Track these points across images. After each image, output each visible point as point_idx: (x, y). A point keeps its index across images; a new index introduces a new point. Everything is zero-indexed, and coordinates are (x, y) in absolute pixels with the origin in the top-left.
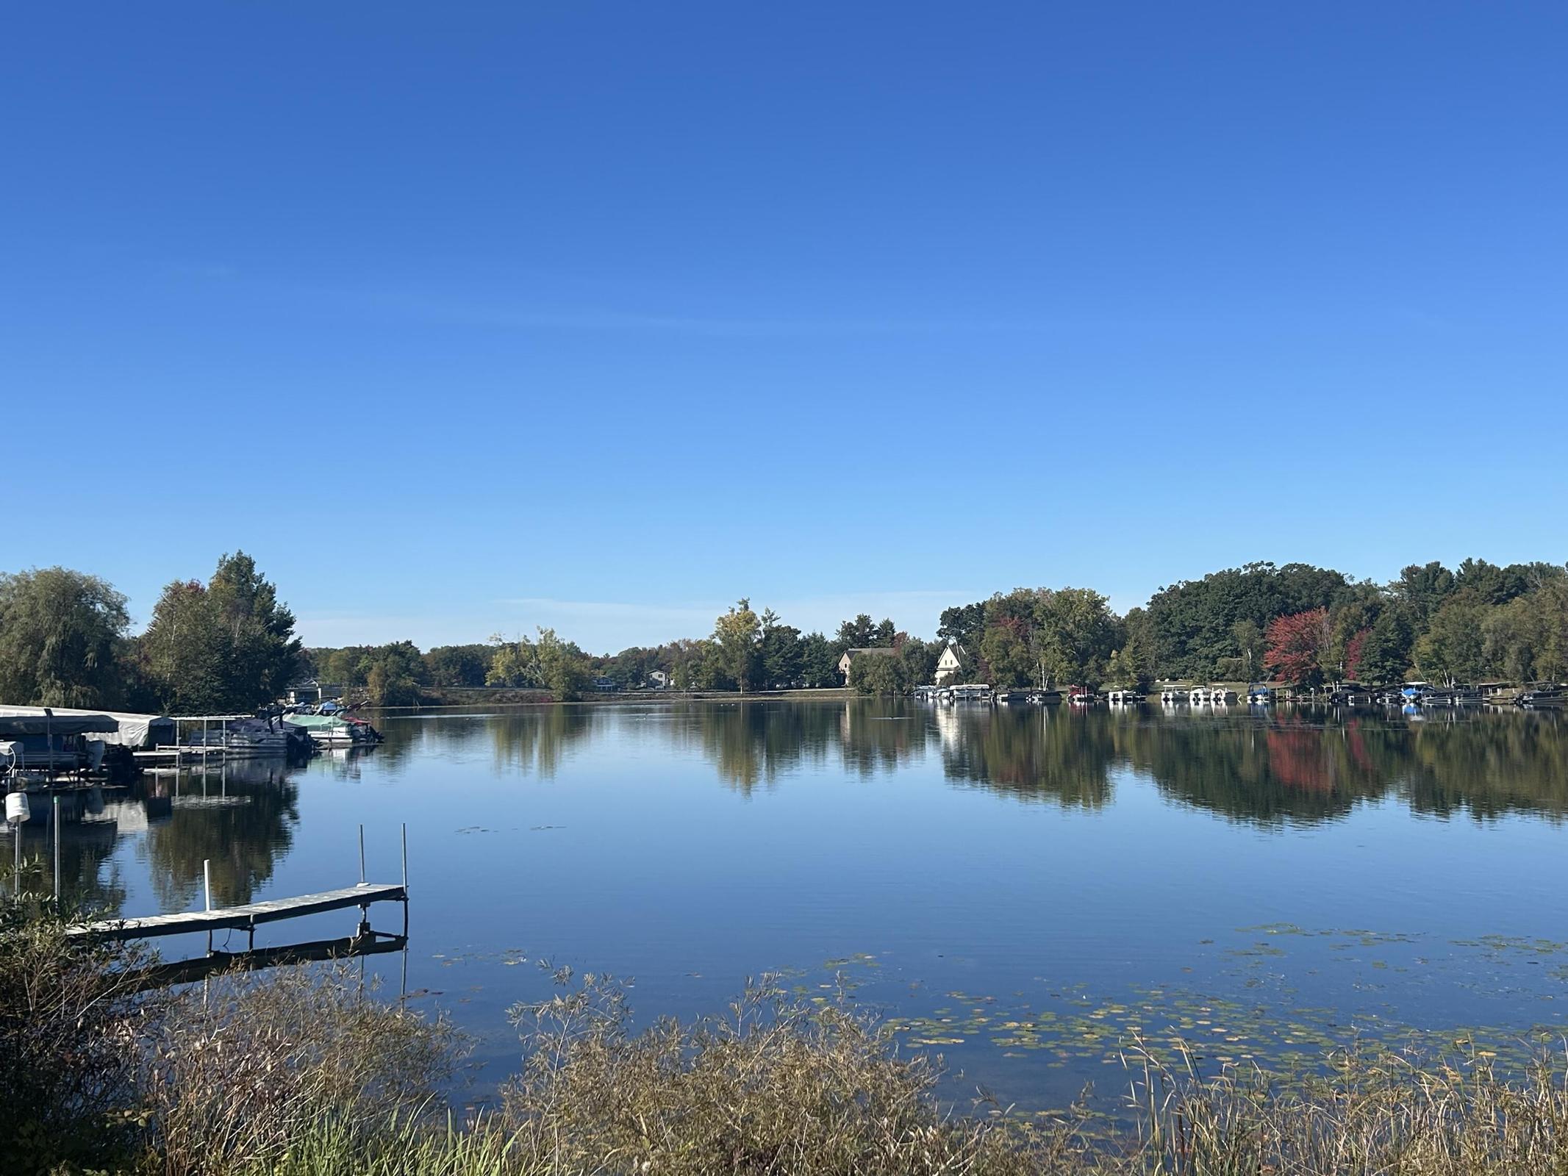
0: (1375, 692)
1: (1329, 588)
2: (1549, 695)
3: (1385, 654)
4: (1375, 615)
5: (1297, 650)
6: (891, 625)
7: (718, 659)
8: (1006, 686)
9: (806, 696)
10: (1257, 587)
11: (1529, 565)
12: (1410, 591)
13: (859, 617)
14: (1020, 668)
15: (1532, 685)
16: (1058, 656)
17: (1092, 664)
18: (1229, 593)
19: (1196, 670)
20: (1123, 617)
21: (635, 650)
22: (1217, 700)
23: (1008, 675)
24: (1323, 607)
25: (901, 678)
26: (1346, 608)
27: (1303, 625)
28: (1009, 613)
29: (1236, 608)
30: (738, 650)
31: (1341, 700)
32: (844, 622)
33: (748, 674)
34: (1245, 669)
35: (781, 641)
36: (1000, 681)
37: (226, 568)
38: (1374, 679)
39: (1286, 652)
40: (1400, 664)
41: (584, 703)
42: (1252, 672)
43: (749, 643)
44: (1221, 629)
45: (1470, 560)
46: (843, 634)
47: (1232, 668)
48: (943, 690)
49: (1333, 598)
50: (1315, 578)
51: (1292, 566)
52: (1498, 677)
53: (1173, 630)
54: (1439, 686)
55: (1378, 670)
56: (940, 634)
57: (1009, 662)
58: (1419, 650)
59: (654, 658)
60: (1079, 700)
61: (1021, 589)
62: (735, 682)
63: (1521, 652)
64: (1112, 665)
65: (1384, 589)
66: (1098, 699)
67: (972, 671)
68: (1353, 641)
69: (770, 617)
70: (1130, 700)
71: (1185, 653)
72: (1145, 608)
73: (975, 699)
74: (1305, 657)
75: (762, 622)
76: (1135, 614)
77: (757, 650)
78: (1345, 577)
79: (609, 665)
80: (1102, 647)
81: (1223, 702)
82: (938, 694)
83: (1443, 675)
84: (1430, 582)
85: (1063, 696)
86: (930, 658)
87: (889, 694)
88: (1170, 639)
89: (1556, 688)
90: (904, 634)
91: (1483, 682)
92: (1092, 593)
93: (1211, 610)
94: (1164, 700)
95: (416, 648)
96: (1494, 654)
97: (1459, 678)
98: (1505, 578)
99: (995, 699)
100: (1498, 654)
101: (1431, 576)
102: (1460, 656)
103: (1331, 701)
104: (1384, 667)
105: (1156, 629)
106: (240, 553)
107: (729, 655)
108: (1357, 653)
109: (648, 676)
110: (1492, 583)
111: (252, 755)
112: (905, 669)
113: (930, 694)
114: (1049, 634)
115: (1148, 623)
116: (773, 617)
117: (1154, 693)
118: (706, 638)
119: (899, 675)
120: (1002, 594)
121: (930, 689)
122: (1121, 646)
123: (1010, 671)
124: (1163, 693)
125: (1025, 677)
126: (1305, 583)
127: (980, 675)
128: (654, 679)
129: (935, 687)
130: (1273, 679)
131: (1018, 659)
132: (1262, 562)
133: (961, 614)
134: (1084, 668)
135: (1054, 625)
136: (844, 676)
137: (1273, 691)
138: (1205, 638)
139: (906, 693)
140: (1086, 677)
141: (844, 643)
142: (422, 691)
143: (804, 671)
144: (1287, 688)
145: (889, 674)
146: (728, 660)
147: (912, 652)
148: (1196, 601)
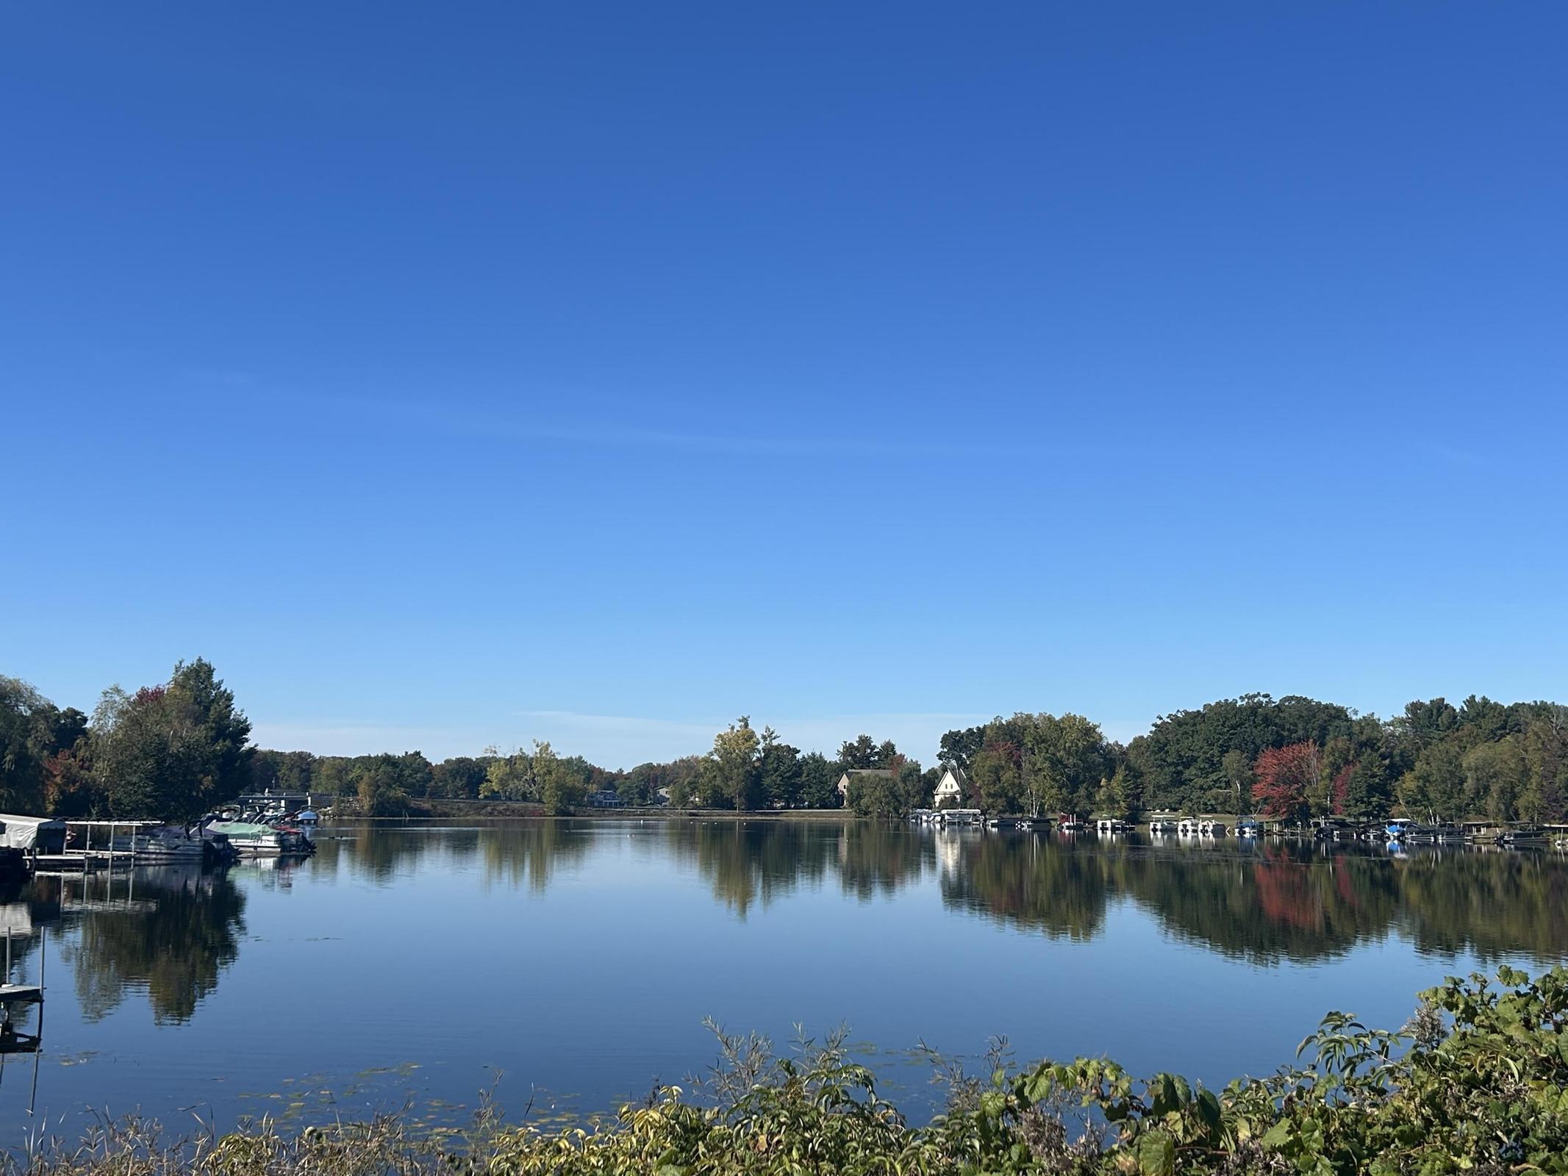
0: (1361, 828)
1: (1327, 721)
2: (1530, 835)
3: (1372, 789)
5: (1285, 783)
6: (893, 746)
7: (715, 777)
8: (995, 812)
9: (804, 816)
10: (1252, 718)
11: (1532, 704)
12: (1414, 727)
13: (860, 737)
14: (1011, 794)
15: (1514, 824)
16: (1048, 782)
17: (1082, 792)
18: (1224, 723)
22: (1204, 831)
23: (1000, 801)
24: (1313, 739)
25: (898, 800)
27: (1291, 758)
28: (1005, 738)
29: (1231, 739)
30: (736, 768)
31: (1326, 836)
32: (845, 742)
33: (745, 793)
34: (1234, 801)
35: (778, 758)
36: (991, 806)
37: (183, 674)
38: (1360, 814)
39: (1274, 785)
40: (1386, 801)
41: (577, 818)
42: (1241, 804)
43: (747, 761)
44: (1215, 760)
45: (1473, 697)
46: (844, 754)
47: (1221, 799)
48: (936, 814)
49: (1330, 731)
50: (1312, 711)
51: (1292, 698)
52: (1482, 816)
53: (1169, 760)
54: (1425, 824)
55: (1363, 805)
56: (940, 756)
57: (1000, 787)
58: (1404, 786)
59: (666, 774)
60: (1068, 828)
61: (1021, 713)
62: (731, 801)
63: (1502, 791)
64: (1101, 793)
65: (1387, 725)
66: (1087, 828)
67: (969, 797)
68: (1339, 775)
69: (769, 736)
70: (1118, 829)
71: (1183, 783)
72: (1146, 736)
73: (966, 824)
74: (1292, 791)
75: (762, 741)
76: (1139, 742)
77: (756, 769)
78: (1349, 711)
79: (621, 781)
80: (1093, 776)
81: (1210, 833)
82: (931, 818)
83: (1428, 813)
84: (1434, 718)
85: (1053, 823)
86: (932, 781)
87: (885, 816)
88: (1167, 769)
89: (1538, 829)
90: (903, 756)
91: (1468, 820)
92: (1083, 720)
93: (1206, 740)
94: (1153, 830)
95: (426, 759)
96: (1477, 792)
97: (1443, 816)
98: (1508, 716)
99: (985, 826)
100: (1481, 793)
101: (1435, 712)
102: (1444, 793)
103: (1317, 836)
104: (1370, 803)
105: (1152, 758)
107: (726, 773)
108: (1343, 788)
109: (656, 793)
110: (1495, 720)
111: (168, 862)
112: (903, 792)
113: (924, 818)
114: (1039, 760)
115: (1147, 752)
116: (773, 736)
117: (1144, 823)
118: (703, 755)
119: (895, 797)
120: (1002, 718)
121: (925, 813)
122: (1111, 773)
123: (1001, 797)
124: (1152, 824)
125: (1016, 803)
126: (1302, 716)
127: (974, 799)
128: (661, 796)
129: (930, 811)
130: (1261, 812)
131: (1010, 785)
132: (1259, 693)
133: (962, 737)
134: (1074, 795)
135: (1045, 751)
136: (842, 797)
137: (1261, 825)
138: (1200, 769)
139: (902, 816)
140: (1076, 804)
141: (844, 764)
142: (413, 802)
143: (802, 792)
144: (1276, 822)
145: (886, 796)
146: (726, 778)
147: (908, 776)
148: (1193, 731)
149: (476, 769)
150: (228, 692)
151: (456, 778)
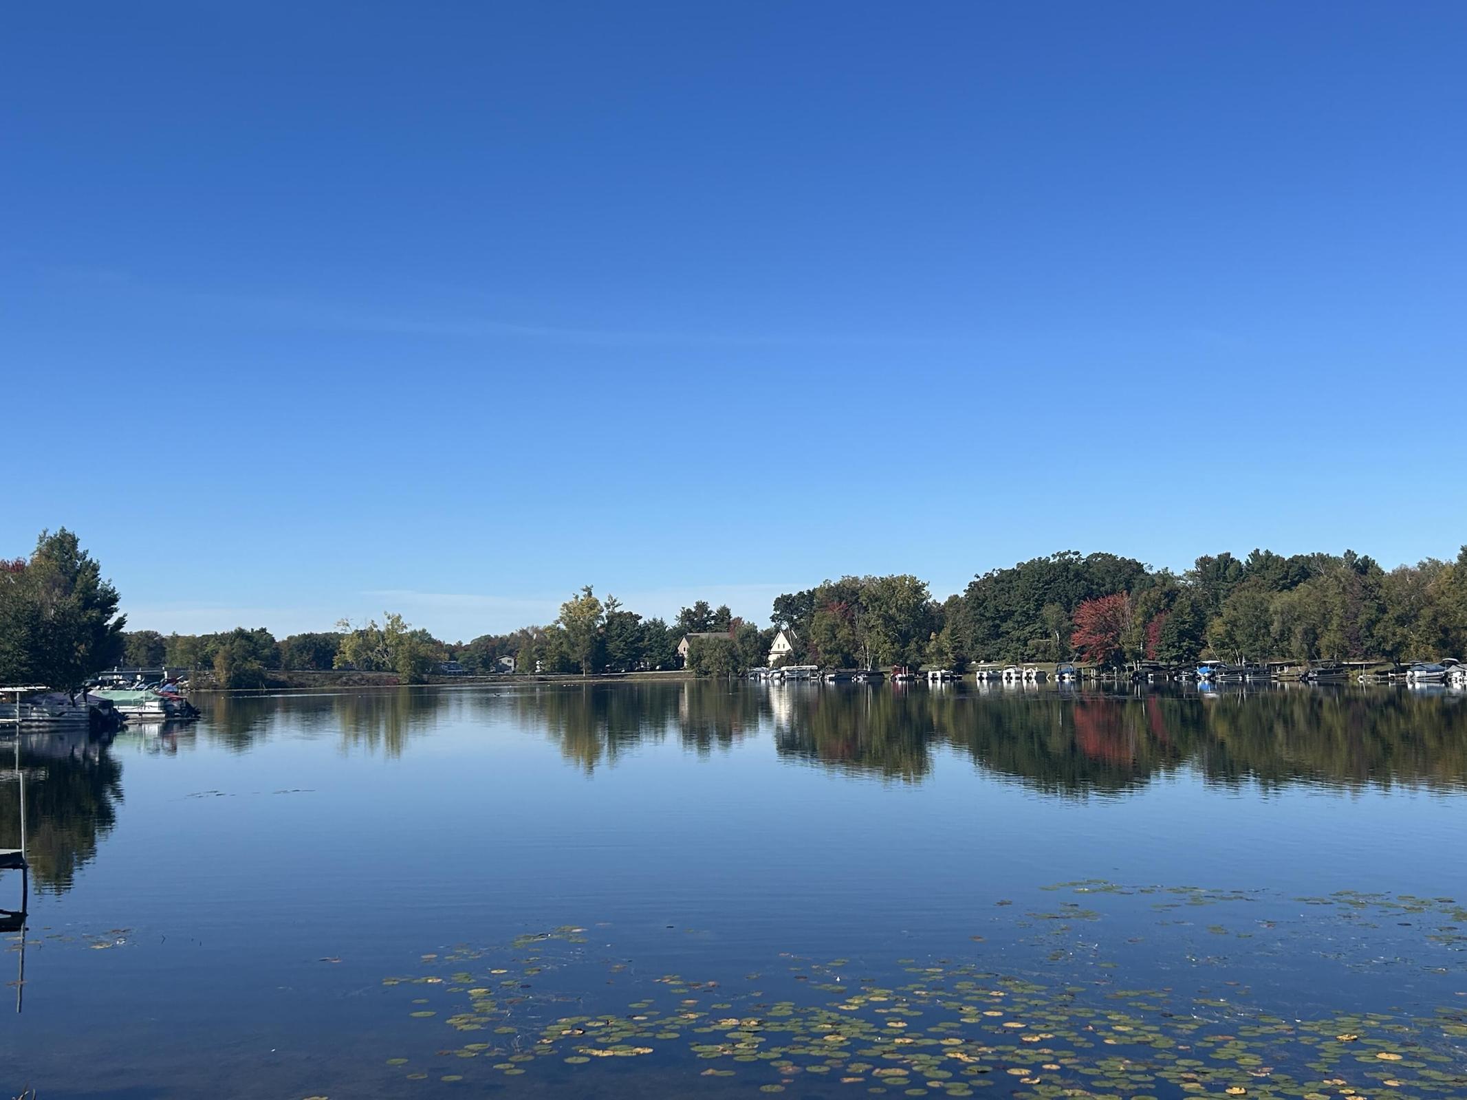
0: (1173, 670)
1: (1130, 575)
2: (1331, 672)
3: (1182, 635)
4: (1173, 600)
5: (1101, 632)
6: (728, 611)
7: (561, 643)
8: (833, 667)
9: (646, 678)
10: (1065, 574)
11: (1311, 556)
12: (1204, 580)
13: (698, 603)
14: (846, 650)
15: (1317, 662)
16: (882, 638)
17: (913, 646)
18: (1039, 579)
19: (1008, 651)
20: (942, 604)
21: (488, 638)
22: (1028, 678)
23: (835, 656)
24: (1125, 591)
25: (736, 660)
26: (1146, 592)
27: (1107, 608)
28: (837, 599)
29: (1045, 594)
30: (581, 635)
31: (1141, 678)
32: (683, 608)
33: (591, 658)
34: (1054, 650)
35: (623, 626)
36: (827, 662)
37: (47, 544)
38: (1172, 658)
39: (1091, 634)
40: (1196, 645)
41: (429, 685)
42: (1059, 653)
43: (592, 628)
44: (1031, 612)
45: (1257, 550)
46: (682, 619)
47: (1042, 648)
48: (775, 671)
49: (1133, 584)
50: (1117, 566)
51: (1096, 556)
52: (1285, 657)
53: (987, 614)
54: (1232, 665)
55: (1175, 650)
56: (773, 619)
57: (836, 644)
58: (1213, 631)
59: (505, 645)
60: (901, 679)
61: (848, 576)
62: (578, 666)
63: (1306, 632)
64: (931, 646)
65: (1180, 578)
66: (918, 679)
67: (803, 654)
68: (1152, 623)
69: (612, 604)
70: (947, 679)
71: (999, 636)
72: (962, 595)
73: (804, 679)
74: (1108, 639)
75: (605, 609)
76: (954, 600)
77: (600, 635)
78: (1145, 566)
79: (461, 652)
80: (923, 631)
81: (1033, 680)
82: (770, 675)
83: (1235, 654)
84: (1222, 571)
85: (886, 676)
86: (766, 642)
87: (724, 675)
88: (985, 623)
89: (1338, 666)
90: (739, 619)
91: (1272, 660)
92: (913, 579)
93: (1022, 595)
94: (979, 678)
95: (270, 635)
96: (1282, 635)
97: (1249, 657)
98: (1289, 568)
99: (823, 680)
100: (1285, 634)
101: (1222, 566)
102: (1250, 636)
103: (1132, 679)
104: (1180, 647)
105: (972, 613)
106: (63, 530)
107: (573, 640)
108: (1156, 634)
109: (498, 662)
110: (1277, 572)
112: (740, 651)
113: (763, 675)
114: (873, 617)
115: (965, 608)
116: (616, 603)
117: (970, 673)
118: (551, 623)
119: (734, 657)
120: (830, 581)
121: (763, 672)
122: (939, 629)
123: (836, 653)
124: (978, 673)
125: (851, 658)
126: (1109, 571)
127: (809, 657)
128: (503, 664)
129: (768, 669)
130: (1079, 659)
131: (845, 641)
132: (1069, 551)
133: (793, 600)
134: (906, 649)
135: (878, 609)
136: (683, 659)
137: (1079, 671)
138: (1017, 621)
139: (740, 674)
140: (907, 658)
141: (683, 628)
142: (268, 674)
143: (644, 655)
144: (1092, 668)
145: (725, 657)
146: (572, 644)
147: (747, 637)
148: (1009, 588)
149: (322, 644)
150: (95, 561)
151: (302, 653)
